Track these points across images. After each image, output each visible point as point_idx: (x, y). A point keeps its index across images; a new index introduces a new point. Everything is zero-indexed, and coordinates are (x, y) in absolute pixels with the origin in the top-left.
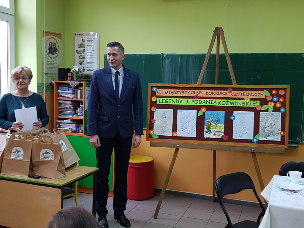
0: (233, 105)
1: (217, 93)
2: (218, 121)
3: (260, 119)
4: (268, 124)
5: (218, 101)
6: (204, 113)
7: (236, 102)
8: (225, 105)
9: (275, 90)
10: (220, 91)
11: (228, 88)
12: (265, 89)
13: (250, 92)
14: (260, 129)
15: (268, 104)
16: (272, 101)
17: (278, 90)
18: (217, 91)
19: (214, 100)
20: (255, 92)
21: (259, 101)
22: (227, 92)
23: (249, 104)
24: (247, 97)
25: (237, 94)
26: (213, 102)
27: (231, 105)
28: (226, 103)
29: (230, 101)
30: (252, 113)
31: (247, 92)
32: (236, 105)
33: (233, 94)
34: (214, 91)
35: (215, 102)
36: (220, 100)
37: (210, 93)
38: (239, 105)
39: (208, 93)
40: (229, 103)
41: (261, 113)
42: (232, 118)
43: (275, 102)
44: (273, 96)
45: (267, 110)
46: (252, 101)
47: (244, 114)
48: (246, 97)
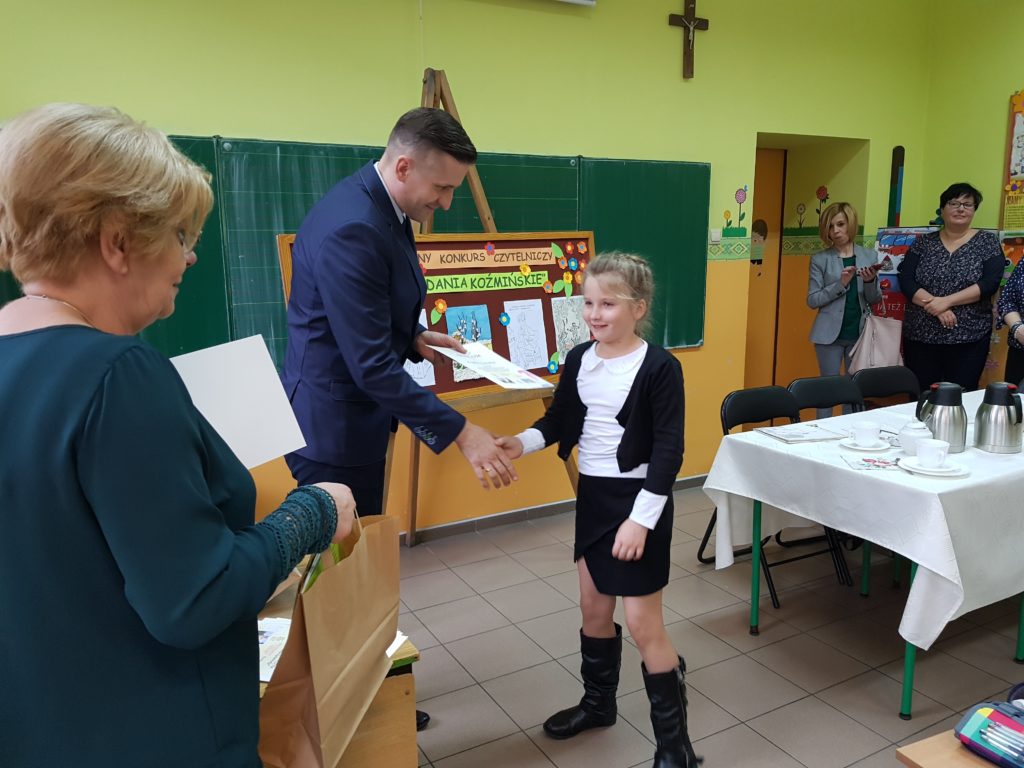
0: (500, 288)
1: (465, 258)
2: (477, 333)
3: (554, 314)
4: (569, 326)
5: (468, 277)
6: (444, 314)
7: (505, 278)
8: (485, 289)
9: (570, 243)
10: (470, 252)
11: (486, 242)
12: (555, 241)
13: (529, 251)
14: (557, 339)
15: (562, 278)
16: (568, 269)
17: (575, 241)
18: (463, 252)
19: (461, 277)
20: (537, 250)
21: (546, 272)
22: (484, 251)
23: (530, 280)
24: (524, 263)
25: (504, 258)
26: (459, 283)
27: (496, 288)
28: (487, 281)
29: (493, 275)
30: (538, 303)
31: (524, 251)
32: (506, 285)
33: (498, 258)
34: (457, 253)
35: (464, 283)
36: (473, 276)
37: (450, 258)
38: (513, 287)
39: (444, 259)
40: (493, 281)
41: (553, 300)
42: (504, 319)
43: (573, 272)
44: (568, 256)
45: (562, 294)
46: (535, 273)
47: (523, 307)
48: (522, 264)
